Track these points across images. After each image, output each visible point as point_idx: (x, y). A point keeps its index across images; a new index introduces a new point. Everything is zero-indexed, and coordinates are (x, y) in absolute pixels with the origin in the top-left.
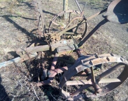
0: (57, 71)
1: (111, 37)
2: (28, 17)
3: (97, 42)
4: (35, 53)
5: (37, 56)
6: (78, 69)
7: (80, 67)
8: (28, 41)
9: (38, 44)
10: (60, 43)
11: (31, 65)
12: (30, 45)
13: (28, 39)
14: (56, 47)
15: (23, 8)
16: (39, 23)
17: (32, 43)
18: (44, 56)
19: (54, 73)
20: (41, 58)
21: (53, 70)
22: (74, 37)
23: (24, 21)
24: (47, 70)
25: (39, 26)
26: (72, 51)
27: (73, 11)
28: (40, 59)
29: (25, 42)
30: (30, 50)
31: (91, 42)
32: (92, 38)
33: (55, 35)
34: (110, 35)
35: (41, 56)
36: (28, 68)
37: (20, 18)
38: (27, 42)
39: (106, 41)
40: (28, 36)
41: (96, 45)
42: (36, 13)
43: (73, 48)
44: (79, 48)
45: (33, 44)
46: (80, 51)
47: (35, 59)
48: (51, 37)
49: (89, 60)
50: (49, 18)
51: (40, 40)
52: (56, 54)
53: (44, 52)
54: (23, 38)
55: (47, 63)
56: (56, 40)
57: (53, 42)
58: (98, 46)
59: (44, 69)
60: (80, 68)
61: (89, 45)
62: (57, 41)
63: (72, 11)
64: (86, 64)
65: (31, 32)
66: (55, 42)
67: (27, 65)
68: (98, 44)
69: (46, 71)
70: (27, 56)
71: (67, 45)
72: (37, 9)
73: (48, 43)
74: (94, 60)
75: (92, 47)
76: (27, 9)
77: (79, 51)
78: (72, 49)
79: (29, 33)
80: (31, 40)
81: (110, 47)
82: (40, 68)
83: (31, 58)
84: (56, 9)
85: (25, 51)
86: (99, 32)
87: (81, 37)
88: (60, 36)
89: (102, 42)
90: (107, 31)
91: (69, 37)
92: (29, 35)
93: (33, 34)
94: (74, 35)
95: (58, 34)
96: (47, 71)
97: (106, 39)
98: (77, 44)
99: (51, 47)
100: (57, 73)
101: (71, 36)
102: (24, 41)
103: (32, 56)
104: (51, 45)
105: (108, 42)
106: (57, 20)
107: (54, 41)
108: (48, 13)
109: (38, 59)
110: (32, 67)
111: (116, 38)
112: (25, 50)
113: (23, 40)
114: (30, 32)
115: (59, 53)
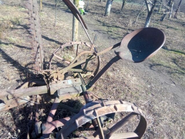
0: (56, 123)
1: (130, 75)
2: (23, 45)
3: (113, 82)
4: (26, 97)
5: (29, 102)
6: (79, 122)
7: (82, 119)
8: (20, 79)
9: (34, 83)
10: (63, 84)
11: (20, 115)
12: (22, 85)
13: (21, 76)
14: (57, 89)
15: (19, 33)
16: (37, 56)
17: (25, 81)
18: (40, 101)
19: (51, 127)
20: (35, 104)
21: (50, 123)
22: (82, 75)
23: (18, 51)
24: (41, 122)
25: (36, 59)
26: (79, 95)
27: (82, 43)
28: (33, 106)
29: (16, 80)
30: (20, 94)
31: (106, 81)
32: (107, 75)
33: (57, 72)
34: (129, 73)
35: (36, 102)
36: (15, 119)
37: (13, 46)
38: (18, 81)
39: (124, 80)
40: (21, 71)
41: (112, 85)
42: (33, 43)
43: (80, 90)
44: (87, 91)
45: (27, 84)
46: (89, 95)
47: (26, 106)
48: (50, 75)
49: (93, 109)
50: (54, 48)
51: (37, 78)
52: (57, 98)
53: (40, 95)
54: (12, 75)
55: (44, 112)
56: (57, 79)
57: (53, 82)
58: (114, 87)
59: (37, 121)
60: (81, 121)
61: (103, 85)
62: (59, 80)
63: (80, 43)
64: (88, 114)
65: (26, 66)
66: (56, 82)
67: (14, 115)
68: (114, 85)
69: (39, 124)
70: (14, 101)
71: (72, 86)
72: (35, 37)
73: (47, 83)
74: (99, 109)
75: (106, 88)
76: (24, 33)
77: (86, 95)
78: (78, 91)
79: (22, 67)
80: (24, 78)
81: (129, 89)
82: (31, 119)
83: (20, 104)
84: (63, 36)
85: (13, 95)
86: (116, 69)
87: (93, 75)
88: (63, 74)
89: (120, 82)
90: (126, 68)
91: (76, 74)
92: (23, 70)
93: (28, 69)
94: (82, 73)
95: (61, 71)
96: (41, 125)
97: (124, 78)
98: (85, 84)
99: (49, 89)
100: (55, 127)
101: (79, 74)
102: (14, 78)
103: (22, 102)
104: (50, 86)
105: (126, 82)
106: (63, 51)
107: (55, 80)
108: (53, 41)
109: (31, 106)
110: (21, 118)
111: (136, 76)
112: (12, 93)
113: (12, 77)
114: (24, 66)
115: (60, 97)
